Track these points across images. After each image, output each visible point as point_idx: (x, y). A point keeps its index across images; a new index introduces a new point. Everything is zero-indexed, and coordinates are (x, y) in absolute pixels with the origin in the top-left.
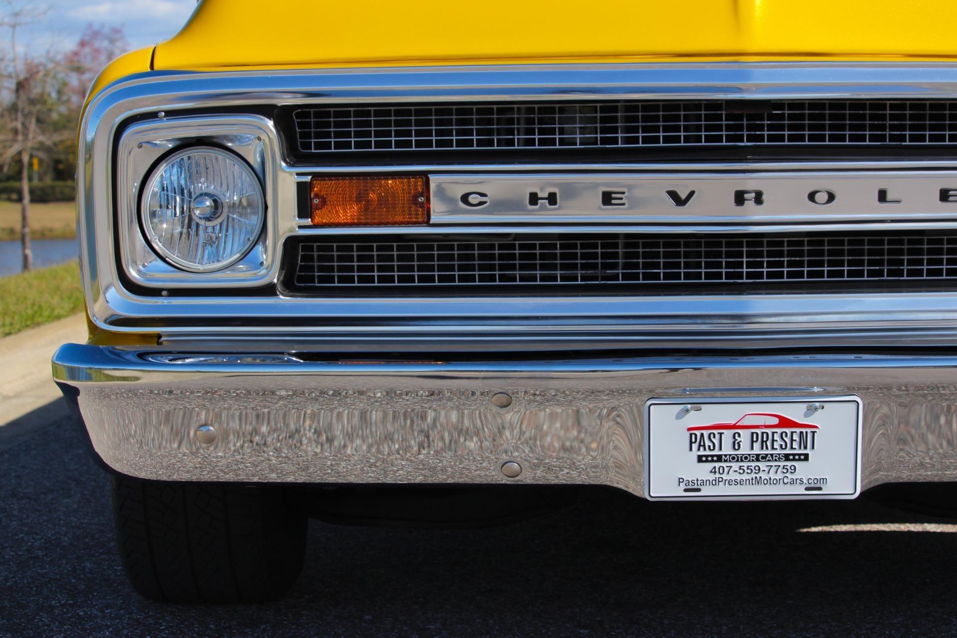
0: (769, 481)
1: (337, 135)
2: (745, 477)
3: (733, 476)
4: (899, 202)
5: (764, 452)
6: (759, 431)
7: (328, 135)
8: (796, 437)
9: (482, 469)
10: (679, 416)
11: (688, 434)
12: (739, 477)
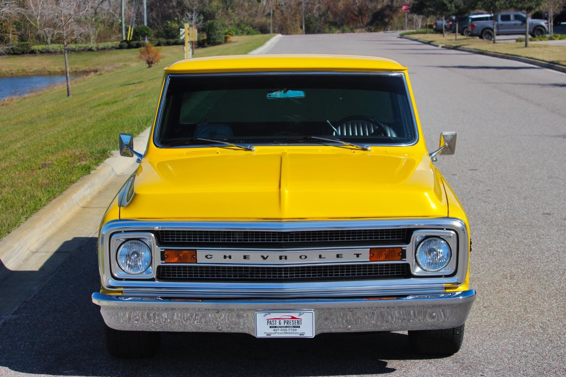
0: (289, 333)
1: (171, 237)
2: (283, 332)
3: (279, 332)
4: (325, 258)
5: (288, 325)
6: (286, 320)
7: (169, 237)
8: (296, 321)
9: (213, 328)
10: (264, 316)
11: (267, 320)
12: (281, 332)
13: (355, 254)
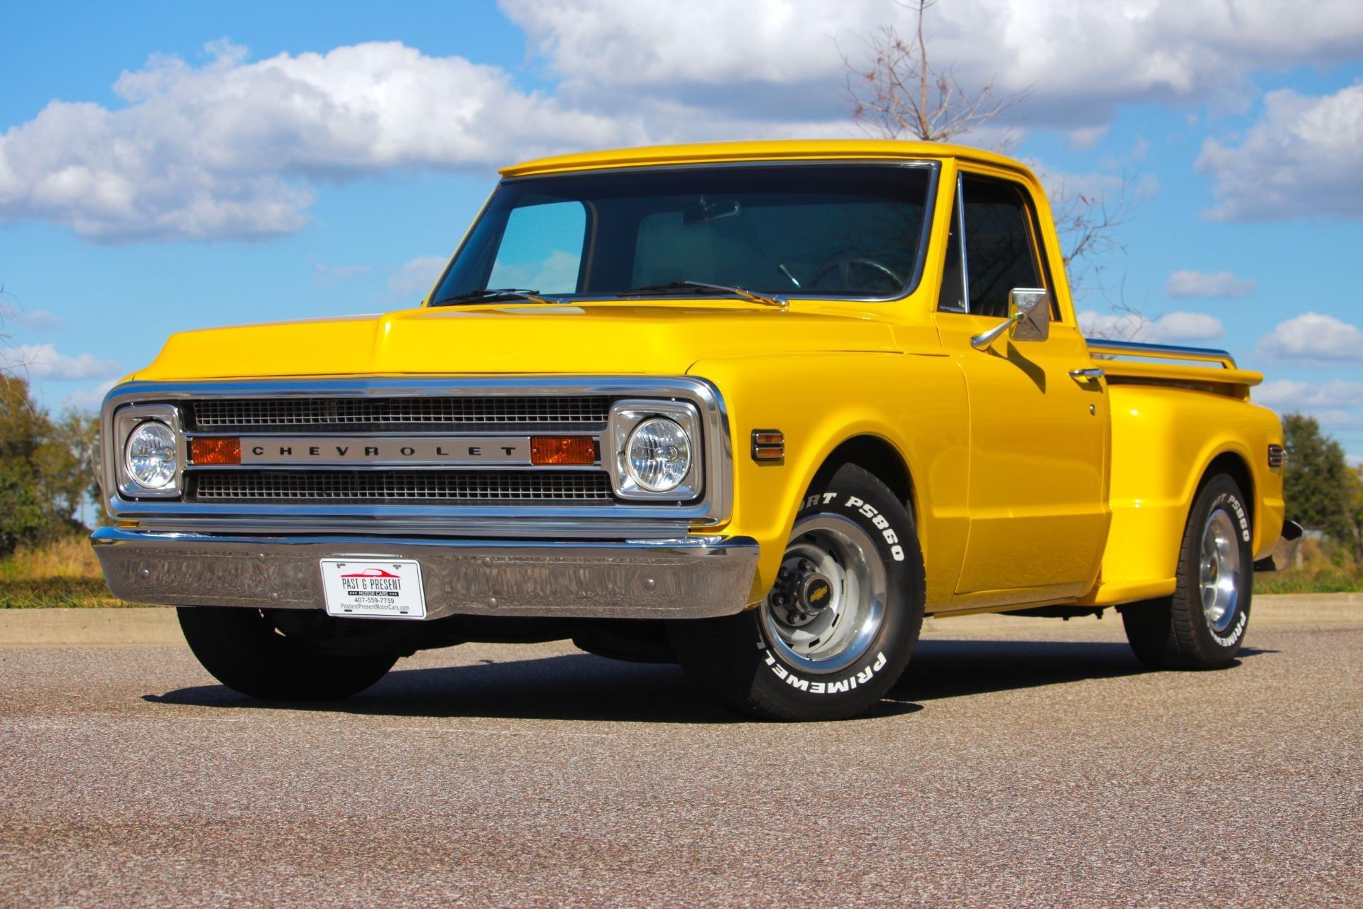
0: (383, 607)
2: (371, 604)
3: (365, 603)
4: (450, 454)
5: (377, 590)
6: (374, 578)
7: (202, 416)
8: (391, 582)
10: (336, 569)
11: (342, 579)
12: (369, 604)
13: (503, 448)
